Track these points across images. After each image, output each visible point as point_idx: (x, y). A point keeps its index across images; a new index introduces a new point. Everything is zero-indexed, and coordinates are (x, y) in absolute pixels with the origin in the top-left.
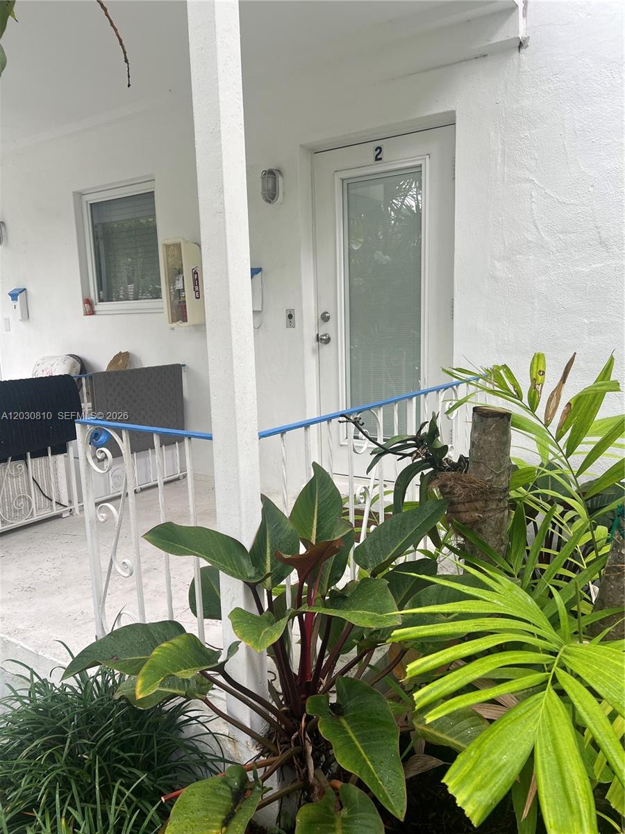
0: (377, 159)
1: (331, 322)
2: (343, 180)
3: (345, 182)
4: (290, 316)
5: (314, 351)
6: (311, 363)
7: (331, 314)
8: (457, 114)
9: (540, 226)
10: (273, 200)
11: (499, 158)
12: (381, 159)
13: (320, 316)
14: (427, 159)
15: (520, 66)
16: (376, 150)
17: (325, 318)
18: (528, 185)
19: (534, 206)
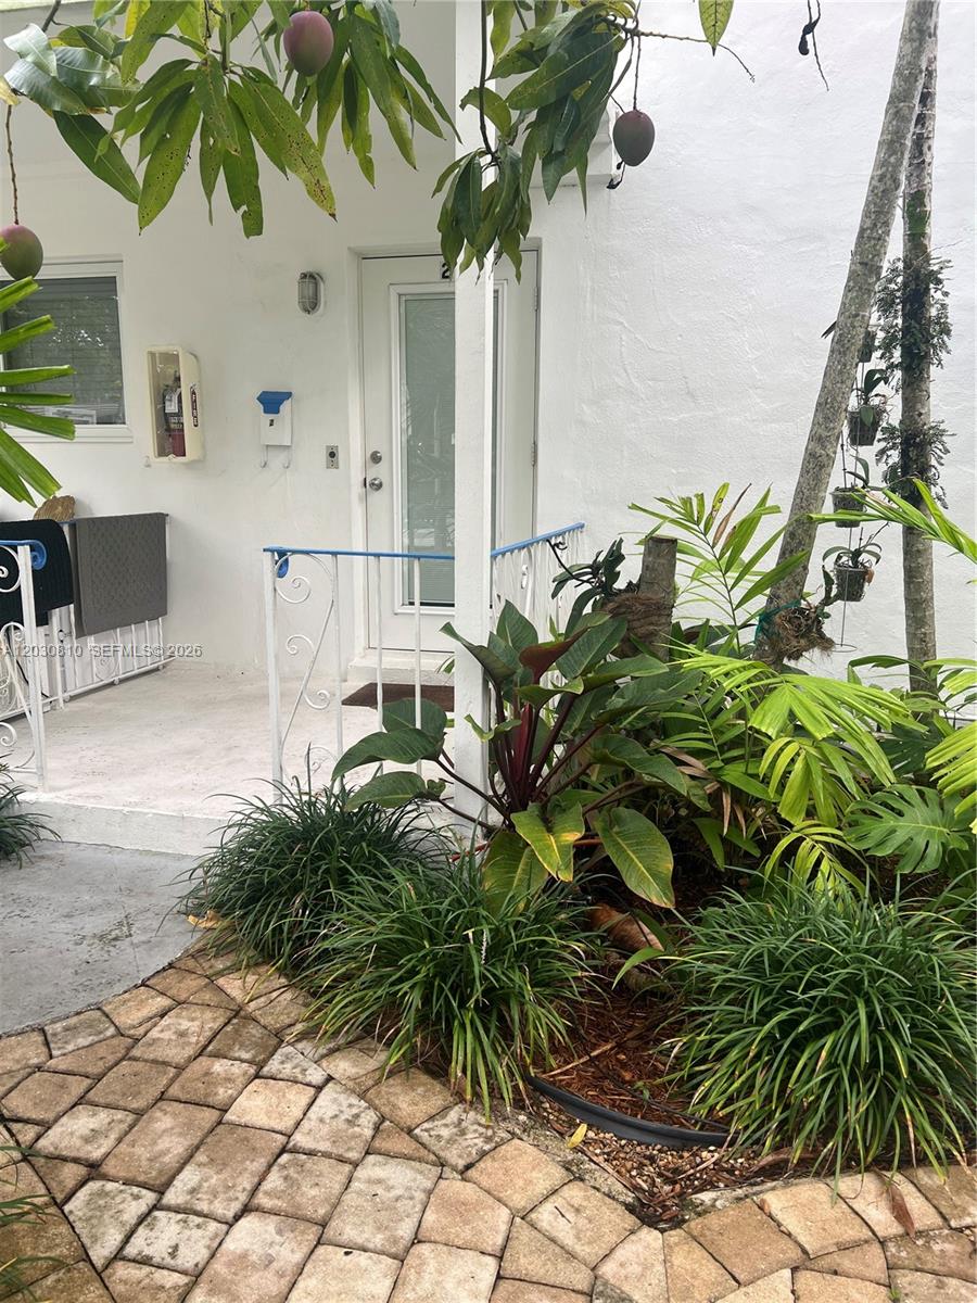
0: (444, 277)
1: (384, 464)
2: (400, 295)
3: (404, 298)
4: (332, 455)
5: (360, 499)
6: (358, 511)
7: (383, 453)
8: (544, 240)
9: (629, 371)
10: (313, 309)
11: (588, 296)
12: (447, 277)
13: (368, 455)
14: (506, 286)
15: (609, 203)
16: (443, 266)
17: (376, 458)
18: (618, 327)
19: (623, 349)
